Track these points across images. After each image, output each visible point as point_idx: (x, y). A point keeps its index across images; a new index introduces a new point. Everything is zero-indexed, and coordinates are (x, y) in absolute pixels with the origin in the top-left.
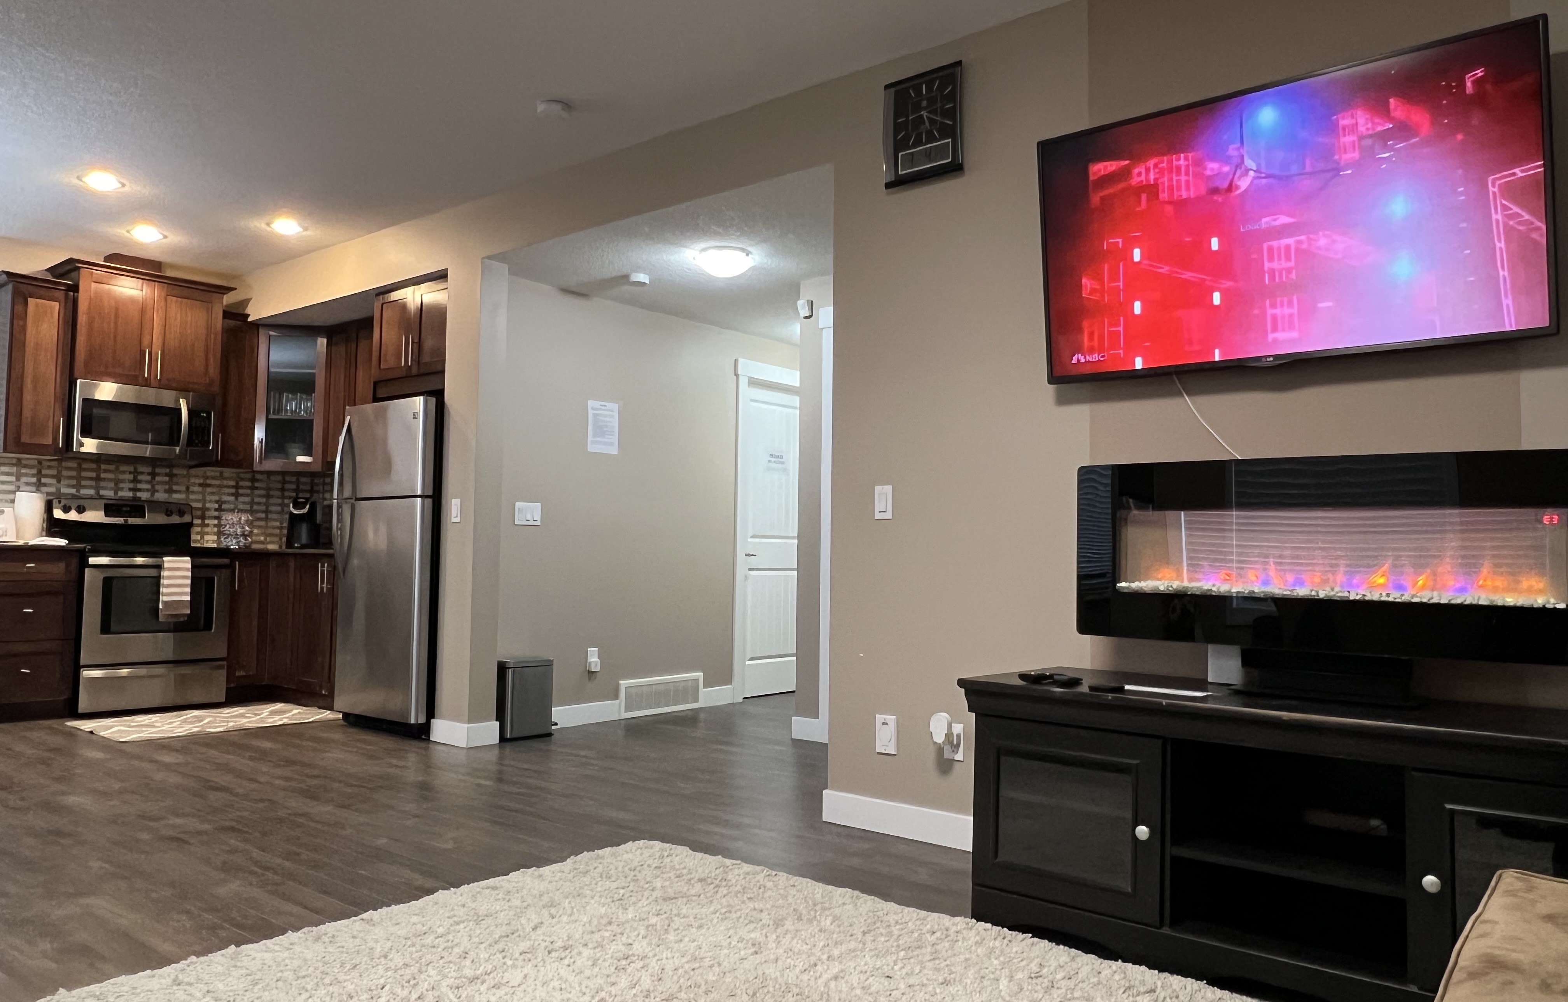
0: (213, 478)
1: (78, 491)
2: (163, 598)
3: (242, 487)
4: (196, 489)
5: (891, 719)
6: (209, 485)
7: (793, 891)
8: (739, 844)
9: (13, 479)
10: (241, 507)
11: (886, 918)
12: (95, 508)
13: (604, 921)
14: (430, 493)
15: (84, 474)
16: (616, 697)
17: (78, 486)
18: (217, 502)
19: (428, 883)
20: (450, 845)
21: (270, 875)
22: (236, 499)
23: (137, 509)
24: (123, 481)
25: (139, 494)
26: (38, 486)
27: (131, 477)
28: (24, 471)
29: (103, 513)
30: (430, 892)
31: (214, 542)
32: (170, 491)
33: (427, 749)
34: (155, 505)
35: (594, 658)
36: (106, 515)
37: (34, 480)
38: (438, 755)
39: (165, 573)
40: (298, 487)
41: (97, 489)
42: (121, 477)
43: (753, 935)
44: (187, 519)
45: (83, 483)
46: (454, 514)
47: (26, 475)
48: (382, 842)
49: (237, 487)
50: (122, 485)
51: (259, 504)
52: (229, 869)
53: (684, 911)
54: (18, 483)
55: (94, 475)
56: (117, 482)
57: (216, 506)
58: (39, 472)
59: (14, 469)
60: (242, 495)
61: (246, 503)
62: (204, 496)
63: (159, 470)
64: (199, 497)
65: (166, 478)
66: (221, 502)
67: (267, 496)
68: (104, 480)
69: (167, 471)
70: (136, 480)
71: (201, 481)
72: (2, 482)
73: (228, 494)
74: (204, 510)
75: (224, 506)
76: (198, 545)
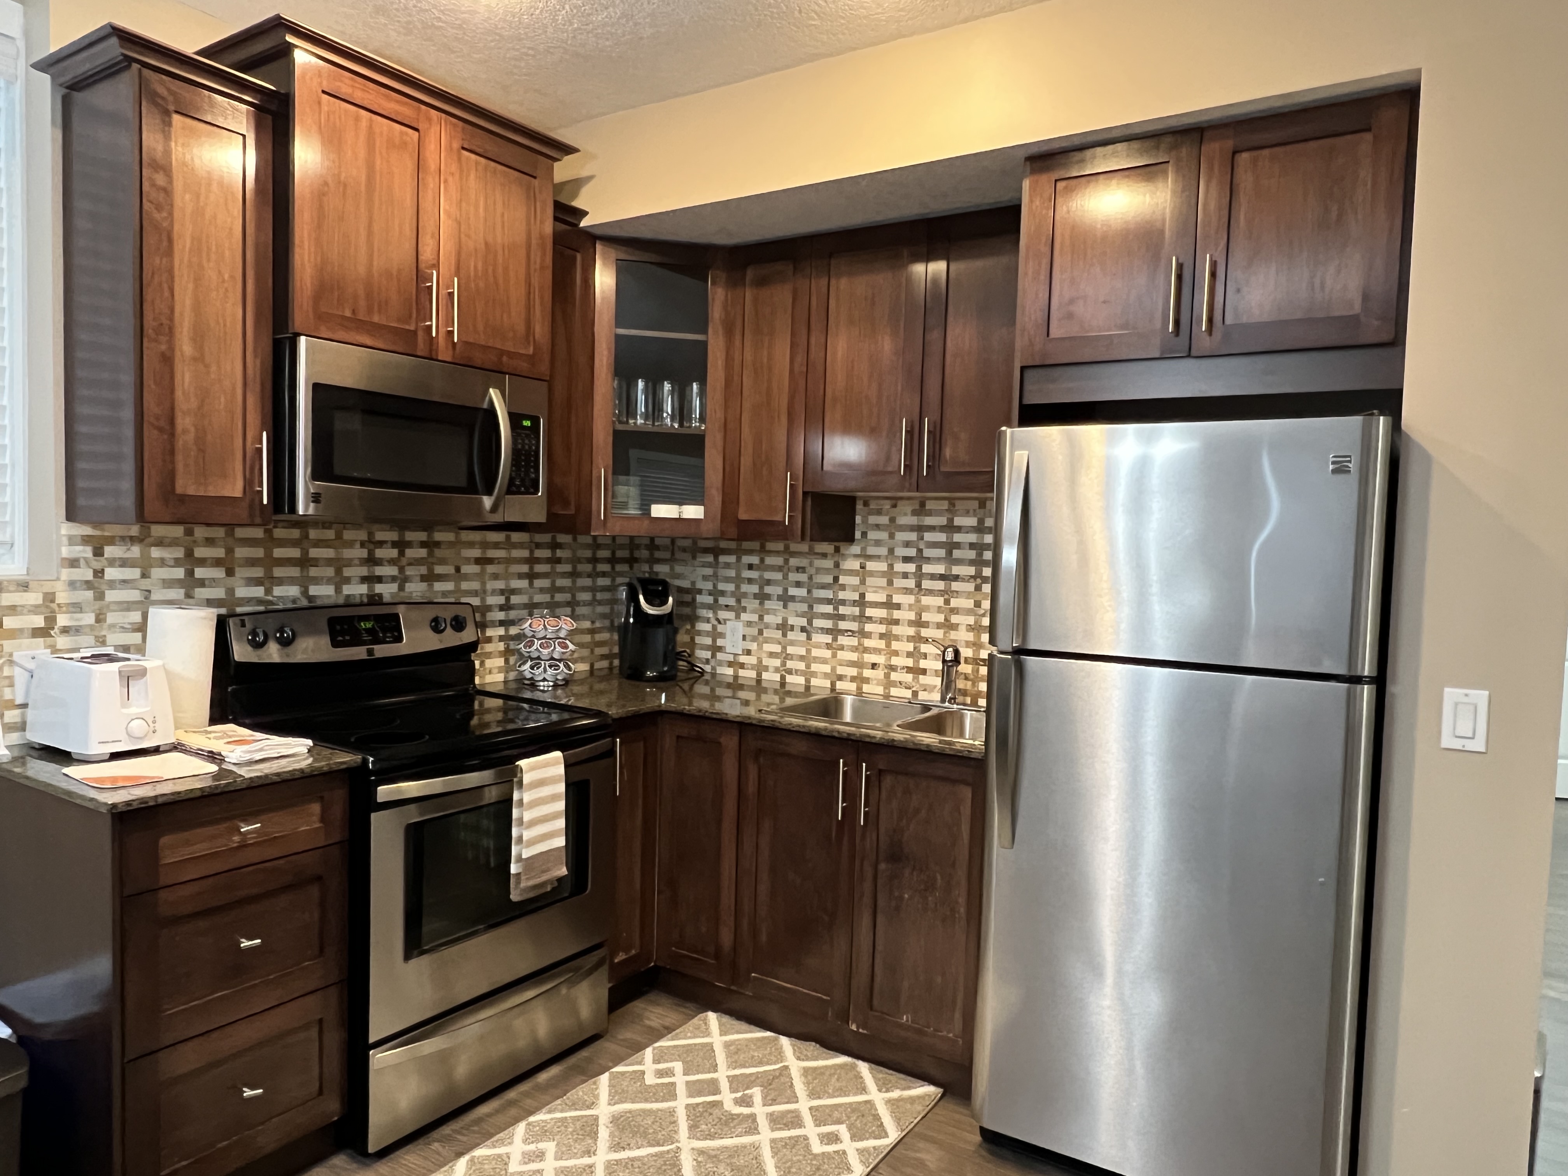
0: (496, 546)
1: (268, 591)
2: (520, 852)
3: (539, 560)
4: (474, 569)
6: (490, 561)
9: (134, 573)
12: (310, 631)
15: (279, 553)
17: (269, 581)
18: (502, 592)
22: (531, 583)
23: (388, 623)
24: (349, 563)
25: (379, 588)
26: (193, 590)
27: (364, 553)
28: (156, 553)
29: (325, 640)
31: (499, 669)
32: (429, 578)
34: (412, 612)
36: (335, 644)
37: (179, 573)
41: (304, 585)
42: (348, 553)
44: (468, 635)
45: (278, 572)
47: (162, 563)
49: (532, 561)
50: (347, 572)
51: (560, 589)
54: (145, 584)
55: (294, 553)
56: (339, 564)
57: (502, 600)
58: (189, 554)
59: (135, 551)
60: (538, 576)
61: (542, 590)
62: (484, 584)
63: (410, 536)
64: (475, 585)
65: (423, 553)
66: (508, 592)
67: (574, 575)
68: (315, 562)
69: (422, 536)
70: (372, 561)
71: (476, 553)
72: (112, 584)
73: (520, 576)
74: (484, 610)
75: (513, 599)
76: (478, 682)
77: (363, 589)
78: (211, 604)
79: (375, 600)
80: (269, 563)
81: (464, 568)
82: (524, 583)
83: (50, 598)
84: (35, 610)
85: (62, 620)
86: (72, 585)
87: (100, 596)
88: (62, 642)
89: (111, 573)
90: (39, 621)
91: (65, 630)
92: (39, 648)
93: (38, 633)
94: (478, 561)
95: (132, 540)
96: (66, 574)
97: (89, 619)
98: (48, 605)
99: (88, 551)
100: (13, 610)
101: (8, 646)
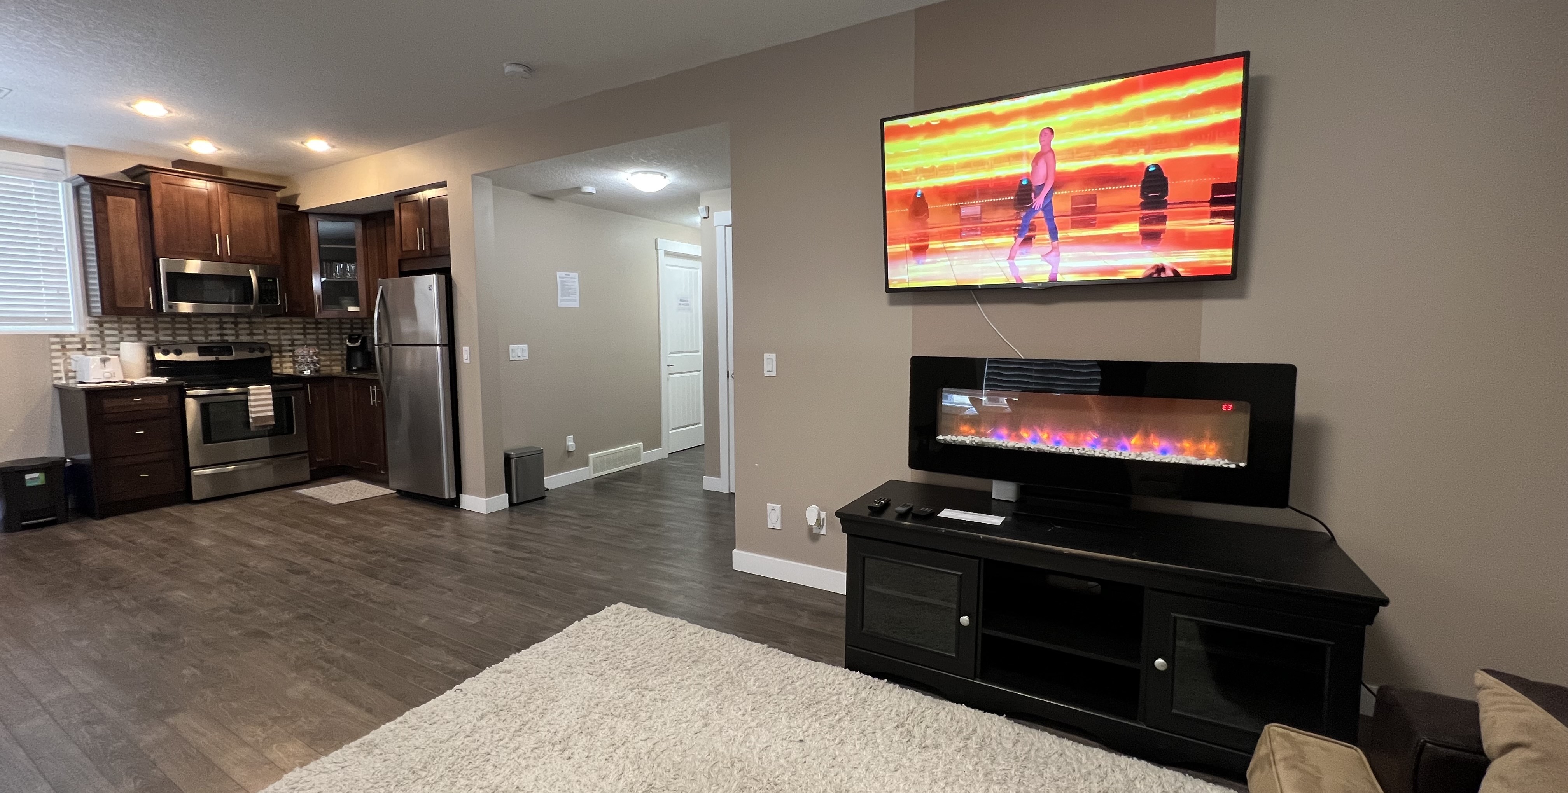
0: (285, 323)
1: (174, 338)
2: (252, 415)
3: (308, 328)
4: (273, 331)
5: (778, 507)
6: (282, 329)
9: (116, 332)
10: (309, 342)
12: (190, 351)
14: (447, 342)
16: (587, 465)
17: (174, 335)
18: (289, 340)
20: (474, 620)
22: (305, 337)
23: (226, 349)
24: (211, 329)
25: (226, 338)
26: (139, 337)
27: (218, 326)
28: (125, 326)
29: (196, 354)
31: (291, 368)
32: (251, 334)
33: (458, 516)
34: (240, 346)
35: (570, 443)
36: (200, 355)
37: (135, 332)
38: (467, 520)
39: (251, 398)
40: (352, 326)
41: (190, 336)
42: (209, 326)
44: (267, 354)
45: (178, 332)
46: (465, 356)
47: (127, 329)
48: (424, 620)
49: (304, 328)
50: (210, 332)
51: (323, 339)
54: (121, 335)
55: (188, 326)
56: (206, 330)
57: (290, 343)
58: (138, 326)
59: (116, 326)
60: (309, 334)
61: (313, 339)
62: (278, 337)
63: (240, 320)
64: (275, 337)
65: (247, 326)
66: (293, 340)
67: (327, 334)
68: (195, 329)
69: (246, 320)
70: (221, 329)
71: (275, 326)
72: (109, 336)
73: (298, 334)
74: (280, 346)
75: (296, 342)
76: (278, 371)
77: (219, 338)
78: (148, 342)
79: (223, 341)
80: (174, 329)
81: (268, 331)
82: (302, 337)
83: (83, 340)
84: (77, 343)
85: (88, 346)
86: (92, 335)
87: (103, 339)
88: (89, 352)
89: (107, 332)
90: (80, 346)
91: (90, 349)
92: (80, 355)
93: (79, 350)
94: (275, 329)
95: (115, 322)
96: (90, 332)
97: (99, 346)
98: (83, 342)
99: (97, 326)
100: (69, 343)
101: (69, 353)
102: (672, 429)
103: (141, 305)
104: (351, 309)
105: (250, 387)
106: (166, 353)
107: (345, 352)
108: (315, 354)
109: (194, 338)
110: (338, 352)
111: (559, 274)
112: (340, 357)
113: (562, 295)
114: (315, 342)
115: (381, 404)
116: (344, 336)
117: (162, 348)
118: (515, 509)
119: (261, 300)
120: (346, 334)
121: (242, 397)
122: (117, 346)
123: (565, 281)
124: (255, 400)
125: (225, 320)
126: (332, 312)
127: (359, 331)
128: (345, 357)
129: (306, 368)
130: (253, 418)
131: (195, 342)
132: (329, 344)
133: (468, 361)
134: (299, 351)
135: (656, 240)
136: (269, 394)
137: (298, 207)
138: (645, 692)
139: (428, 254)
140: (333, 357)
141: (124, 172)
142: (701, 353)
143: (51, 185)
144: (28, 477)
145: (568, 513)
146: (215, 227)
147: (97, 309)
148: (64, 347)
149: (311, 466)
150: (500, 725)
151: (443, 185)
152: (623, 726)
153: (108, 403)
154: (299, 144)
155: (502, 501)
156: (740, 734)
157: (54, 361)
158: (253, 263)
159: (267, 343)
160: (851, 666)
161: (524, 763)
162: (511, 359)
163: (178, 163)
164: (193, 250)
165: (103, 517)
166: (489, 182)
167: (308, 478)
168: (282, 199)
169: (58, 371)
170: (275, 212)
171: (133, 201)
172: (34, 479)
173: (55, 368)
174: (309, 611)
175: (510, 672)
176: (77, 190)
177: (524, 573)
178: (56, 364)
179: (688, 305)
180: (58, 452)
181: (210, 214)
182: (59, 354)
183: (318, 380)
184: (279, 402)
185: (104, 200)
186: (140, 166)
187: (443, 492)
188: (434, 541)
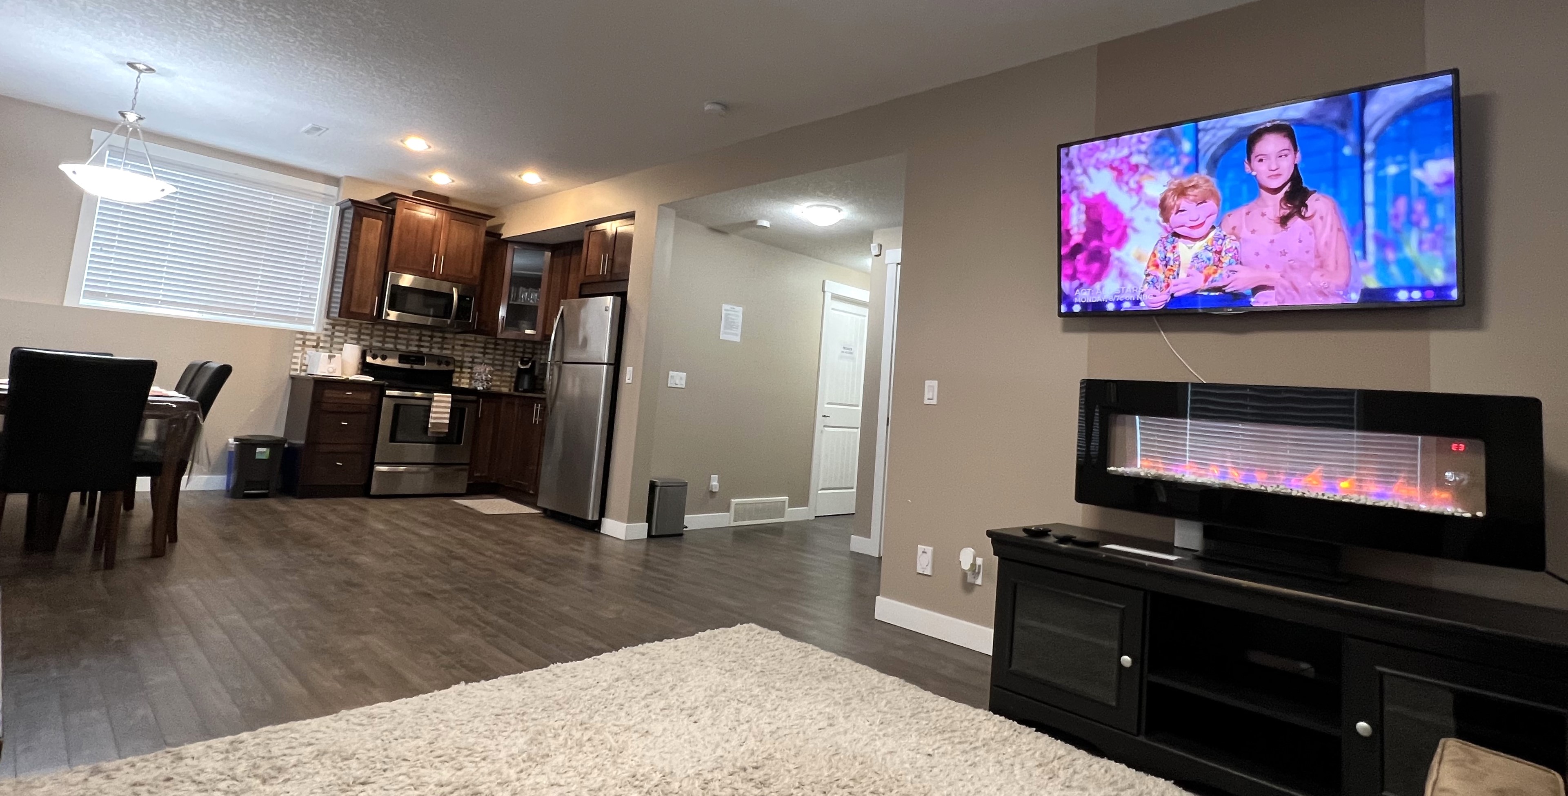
0: (471, 341)
1: (383, 345)
2: (431, 421)
3: (488, 349)
4: (460, 348)
5: (929, 549)
6: (467, 346)
7: (856, 676)
8: (814, 633)
9: (342, 334)
10: (486, 361)
11: (925, 705)
12: (391, 357)
13: (721, 688)
14: (613, 362)
15: (388, 334)
16: (728, 510)
17: (383, 342)
18: (471, 357)
19: (597, 645)
20: (612, 616)
21: (489, 628)
22: (484, 356)
23: (419, 358)
24: (412, 340)
25: (422, 349)
26: (358, 341)
27: (418, 338)
28: (350, 330)
29: (397, 361)
30: (599, 652)
31: (467, 384)
32: (442, 348)
33: (598, 539)
34: (432, 358)
35: (715, 483)
36: (400, 362)
37: (355, 336)
38: (606, 543)
39: (434, 404)
40: (524, 350)
41: (395, 344)
42: (412, 337)
43: (827, 710)
44: (451, 368)
45: (387, 339)
46: (628, 377)
47: (352, 333)
48: (566, 609)
49: (485, 348)
50: (411, 343)
51: (497, 360)
52: (462, 621)
53: (778, 685)
54: (346, 338)
55: (394, 335)
56: (408, 340)
57: (471, 360)
58: (360, 331)
59: (344, 328)
60: (488, 353)
61: (490, 359)
62: (463, 353)
63: (435, 334)
64: (460, 353)
65: (440, 340)
66: (473, 358)
67: (504, 355)
68: (400, 338)
69: (441, 335)
70: (420, 340)
71: (462, 342)
72: (337, 337)
73: (479, 353)
74: (463, 362)
75: (476, 360)
76: (457, 385)
77: (416, 348)
78: (364, 346)
79: (419, 352)
80: (385, 337)
81: (456, 347)
82: (481, 355)
83: (319, 338)
84: (314, 341)
85: (321, 344)
86: (326, 336)
87: (332, 339)
88: (321, 350)
89: (337, 334)
90: (315, 344)
91: (321, 347)
92: (314, 352)
93: (314, 347)
94: (462, 345)
95: (345, 326)
96: (325, 332)
97: (328, 345)
98: (318, 340)
99: (330, 327)
100: (309, 340)
101: (306, 349)
102: (823, 489)
103: (367, 311)
104: (528, 332)
105: (435, 394)
106: (374, 357)
107: (514, 375)
108: (491, 373)
109: (399, 347)
110: (509, 374)
111: (725, 307)
112: (509, 379)
113: (725, 328)
114: (491, 362)
115: (542, 423)
116: (516, 359)
117: (373, 352)
118: (653, 540)
119: (457, 316)
120: (518, 357)
121: (426, 403)
122: (340, 346)
123: (729, 314)
124: (436, 407)
125: (424, 332)
126: (511, 334)
127: (530, 356)
128: (514, 380)
129: (480, 384)
130: (433, 424)
131: (398, 350)
132: (503, 365)
133: (630, 381)
134: (478, 369)
135: (824, 282)
136: (447, 402)
137: (501, 235)
138: (773, 691)
139: (608, 278)
140: (503, 378)
141: (377, 199)
142: (860, 408)
143: (325, 207)
144: (259, 450)
145: (705, 550)
146: (435, 248)
147: (335, 311)
148: (304, 343)
149: (469, 479)
150: (632, 688)
151: (630, 216)
152: (747, 711)
153: (328, 393)
154: (517, 177)
155: (641, 530)
156: (865, 737)
157: (295, 354)
158: (456, 282)
159: (453, 358)
160: (996, 709)
161: (654, 717)
162: (669, 385)
163: (418, 193)
164: (415, 267)
165: (302, 497)
166: (673, 212)
167: (464, 491)
168: (489, 227)
169: (296, 364)
170: (482, 238)
171: (380, 222)
172: (262, 452)
173: (294, 360)
174: (466, 586)
175: (644, 654)
176: (342, 212)
177: (660, 589)
178: (295, 357)
179: (851, 353)
180: (280, 434)
181: (433, 237)
182: (299, 348)
183: (489, 396)
184: (456, 411)
185: (361, 221)
186: (392, 194)
187: (587, 514)
188: (575, 554)
